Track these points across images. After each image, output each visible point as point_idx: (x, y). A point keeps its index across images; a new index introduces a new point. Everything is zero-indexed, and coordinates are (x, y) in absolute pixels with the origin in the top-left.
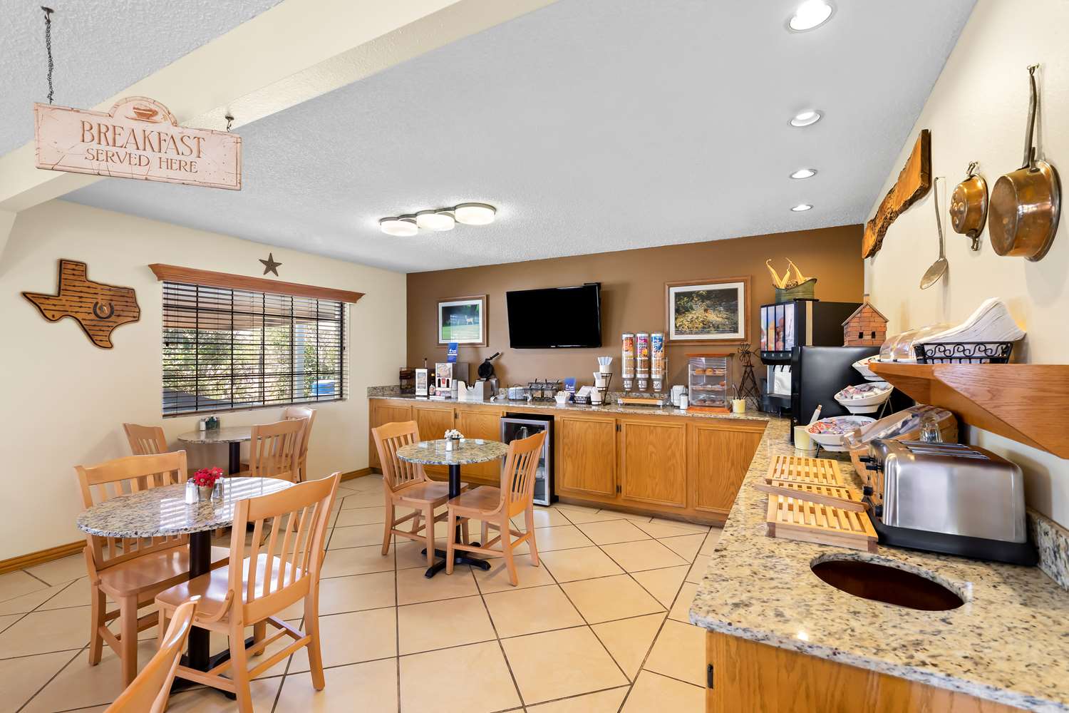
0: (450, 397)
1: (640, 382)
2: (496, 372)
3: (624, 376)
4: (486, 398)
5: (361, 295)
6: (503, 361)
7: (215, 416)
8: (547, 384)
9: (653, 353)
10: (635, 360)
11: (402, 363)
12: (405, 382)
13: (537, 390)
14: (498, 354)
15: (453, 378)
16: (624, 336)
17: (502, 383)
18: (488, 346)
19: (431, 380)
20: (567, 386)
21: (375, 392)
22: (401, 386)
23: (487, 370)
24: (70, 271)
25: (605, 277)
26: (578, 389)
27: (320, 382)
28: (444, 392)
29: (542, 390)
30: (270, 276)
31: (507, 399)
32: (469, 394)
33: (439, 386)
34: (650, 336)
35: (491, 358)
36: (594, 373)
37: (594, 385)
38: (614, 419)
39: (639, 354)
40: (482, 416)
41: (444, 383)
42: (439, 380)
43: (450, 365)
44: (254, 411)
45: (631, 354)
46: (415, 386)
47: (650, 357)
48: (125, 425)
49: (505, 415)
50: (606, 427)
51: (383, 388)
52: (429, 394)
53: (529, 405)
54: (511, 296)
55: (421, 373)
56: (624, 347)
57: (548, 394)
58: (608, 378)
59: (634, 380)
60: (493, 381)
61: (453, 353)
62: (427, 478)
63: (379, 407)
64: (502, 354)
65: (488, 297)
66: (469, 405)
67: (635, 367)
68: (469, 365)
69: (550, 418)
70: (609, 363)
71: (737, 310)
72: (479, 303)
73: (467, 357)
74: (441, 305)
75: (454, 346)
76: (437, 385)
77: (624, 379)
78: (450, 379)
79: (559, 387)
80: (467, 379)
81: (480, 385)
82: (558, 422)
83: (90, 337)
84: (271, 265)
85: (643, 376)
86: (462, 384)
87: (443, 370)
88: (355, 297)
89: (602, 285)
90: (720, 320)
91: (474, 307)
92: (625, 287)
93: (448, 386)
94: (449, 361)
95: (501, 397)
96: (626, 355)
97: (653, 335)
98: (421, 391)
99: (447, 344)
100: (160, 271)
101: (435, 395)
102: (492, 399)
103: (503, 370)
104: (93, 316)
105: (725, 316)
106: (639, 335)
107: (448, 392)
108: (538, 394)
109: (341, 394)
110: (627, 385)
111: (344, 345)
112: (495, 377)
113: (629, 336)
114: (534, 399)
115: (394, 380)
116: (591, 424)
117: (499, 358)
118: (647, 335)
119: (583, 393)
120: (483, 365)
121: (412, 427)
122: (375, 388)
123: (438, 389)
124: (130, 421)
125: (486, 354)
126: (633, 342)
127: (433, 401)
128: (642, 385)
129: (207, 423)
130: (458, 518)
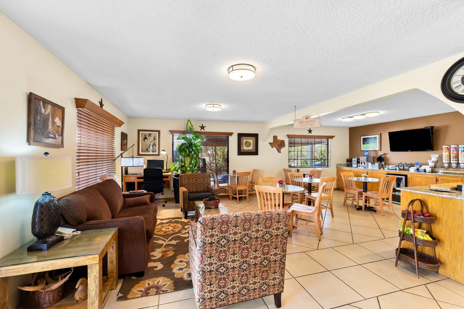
0: (365, 168)
1: (452, 164)
2: (384, 160)
3: (444, 162)
4: (380, 168)
5: (334, 136)
6: (387, 156)
7: (299, 169)
8: (406, 164)
9: (460, 153)
10: (450, 155)
11: (348, 157)
12: (348, 163)
13: (401, 166)
14: (385, 153)
15: (367, 161)
16: (444, 147)
17: (387, 164)
18: (381, 151)
19: (358, 162)
20: (416, 165)
21: (338, 165)
22: (347, 164)
23: (380, 159)
24: (275, 138)
25: (436, 124)
26: (420, 167)
27: (315, 163)
28: (363, 166)
29: (403, 166)
30: (310, 134)
31: (388, 169)
32: (373, 167)
33: (361, 164)
34: (458, 146)
35: (382, 155)
36: (428, 161)
37: (428, 165)
38: (435, 177)
39: (452, 153)
41: (363, 163)
42: (361, 162)
43: (365, 157)
44: (306, 168)
45: (447, 153)
46: (352, 164)
47: (458, 155)
48: (283, 169)
49: (387, 174)
50: (431, 180)
51: (341, 164)
52: (357, 167)
53: (397, 171)
54: (390, 134)
55: (354, 160)
56: (444, 151)
57: (406, 168)
58: (436, 163)
59: (450, 163)
60: (383, 163)
61: (366, 153)
62: (356, 188)
63: (340, 170)
64: (387, 154)
65: (381, 134)
66: (373, 170)
67: (450, 159)
68: (373, 157)
69: (406, 176)
70: (437, 157)
72: (377, 136)
73: (373, 154)
74: (362, 137)
75: (367, 151)
76: (360, 164)
77: (444, 163)
78: (365, 162)
79: (412, 165)
80: (372, 162)
81: (377, 164)
82: (409, 177)
83: (278, 151)
84: (310, 131)
85: (454, 162)
86: (370, 164)
87: (363, 159)
88: (332, 137)
89: (434, 127)
91: (375, 138)
92: (447, 127)
93: (365, 164)
94: (365, 156)
95: (386, 169)
96: (445, 154)
97: (459, 146)
98: (354, 165)
99: (364, 150)
100: (289, 136)
101: (360, 167)
102: (382, 169)
103: (388, 159)
104: (278, 147)
106: (451, 146)
107: (365, 166)
108: (402, 168)
109: (328, 166)
110: (446, 165)
111: (329, 151)
112: (384, 161)
113: (446, 146)
114: (400, 170)
115: (345, 162)
117: (386, 155)
118: (456, 146)
119: (423, 168)
120: (379, 157)
121: (352, 174)
122: (338, 164)
123: (361, 165)
124: (284, 168)
125: (380, 154)
126: (449, 149)
127: (359, 169)
128: (454, 165)
129: (297, 170)
130: (366, 197)
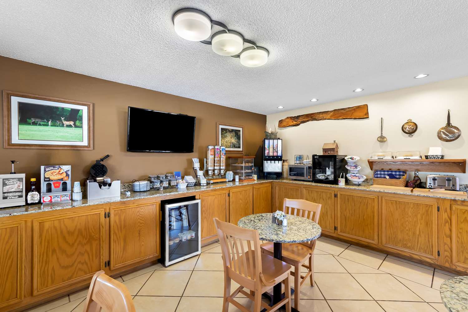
1: (216, 171)
3: (209, 168)
10: (215, 159)
16: (210, 148)
18: (93, 149)
20: (176, 177)
23: (101, 170)
35: (102, 160)
40: (138, 209)
41: (58, 187)
42: (49, 184)
45: (213, 157)
47: (220, 158)
50: (223, 195)
56: (210, 153)
65: (93, 105)
71: (240, 139)
72: (84, 108)
74: (15, 100)
85: (218, 168)
87: (57, 172)
90: (235, 142)
93: (64, 190)
97: (222, 147)
105: (237, 141)
106: (216, 147)
110: (211, 173)
116: (217, 196)
125: (92, 156)
126: (214, 151)
